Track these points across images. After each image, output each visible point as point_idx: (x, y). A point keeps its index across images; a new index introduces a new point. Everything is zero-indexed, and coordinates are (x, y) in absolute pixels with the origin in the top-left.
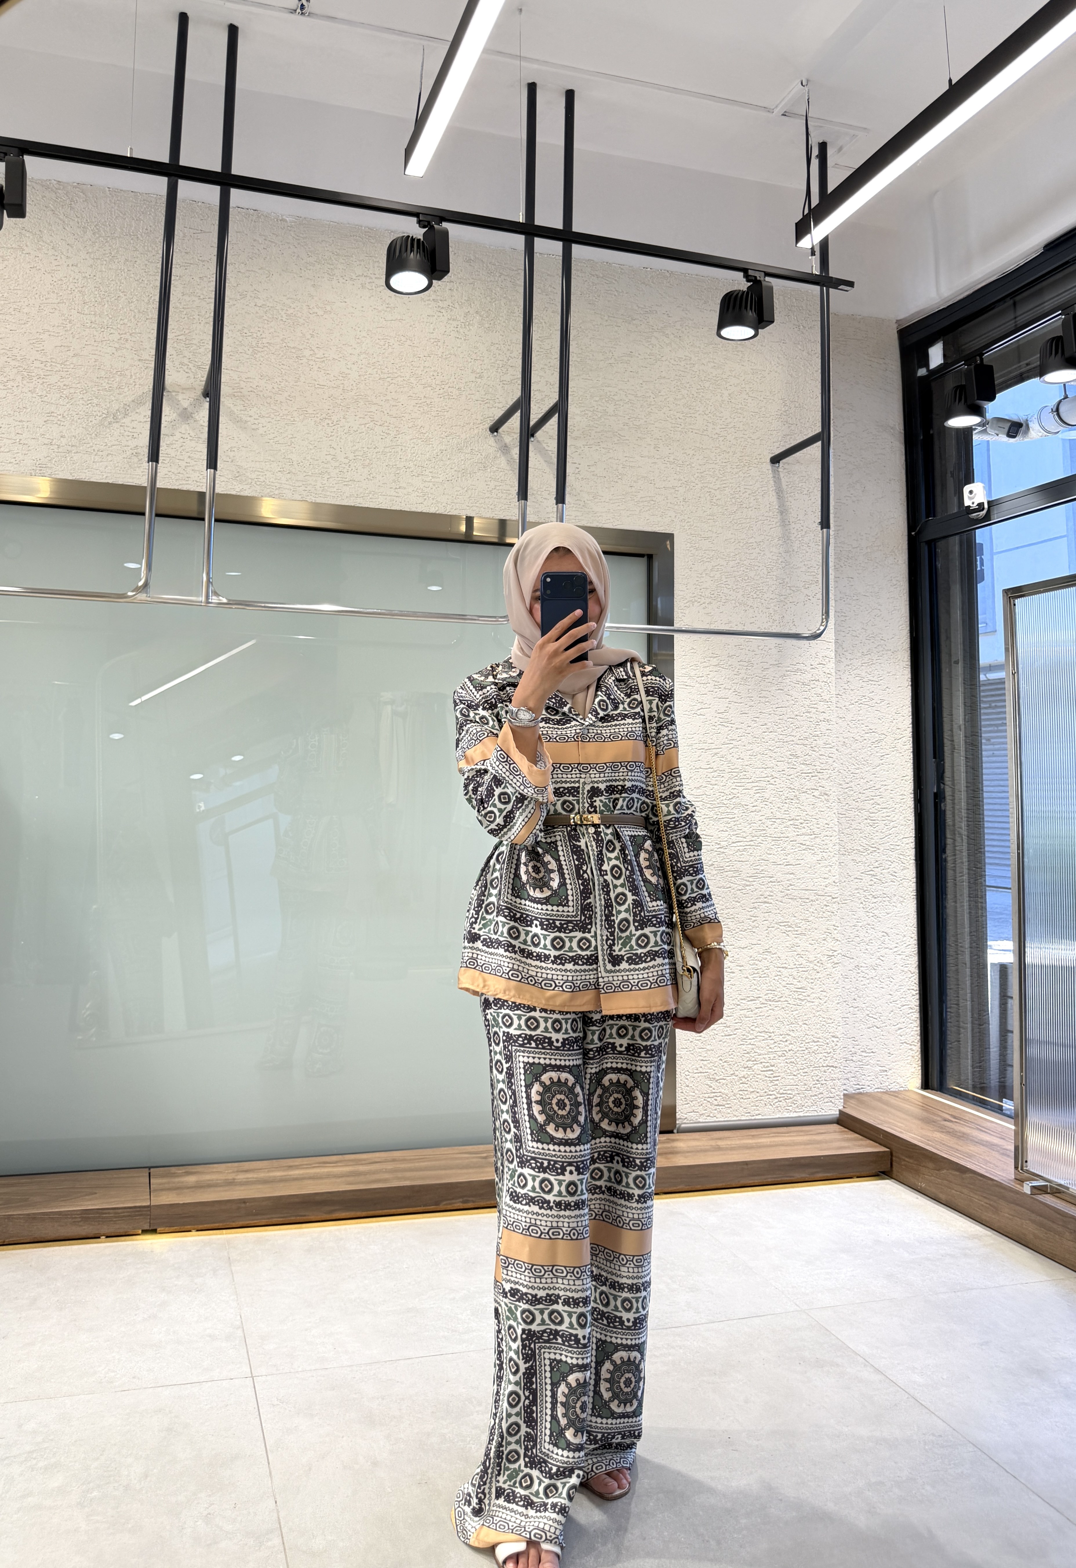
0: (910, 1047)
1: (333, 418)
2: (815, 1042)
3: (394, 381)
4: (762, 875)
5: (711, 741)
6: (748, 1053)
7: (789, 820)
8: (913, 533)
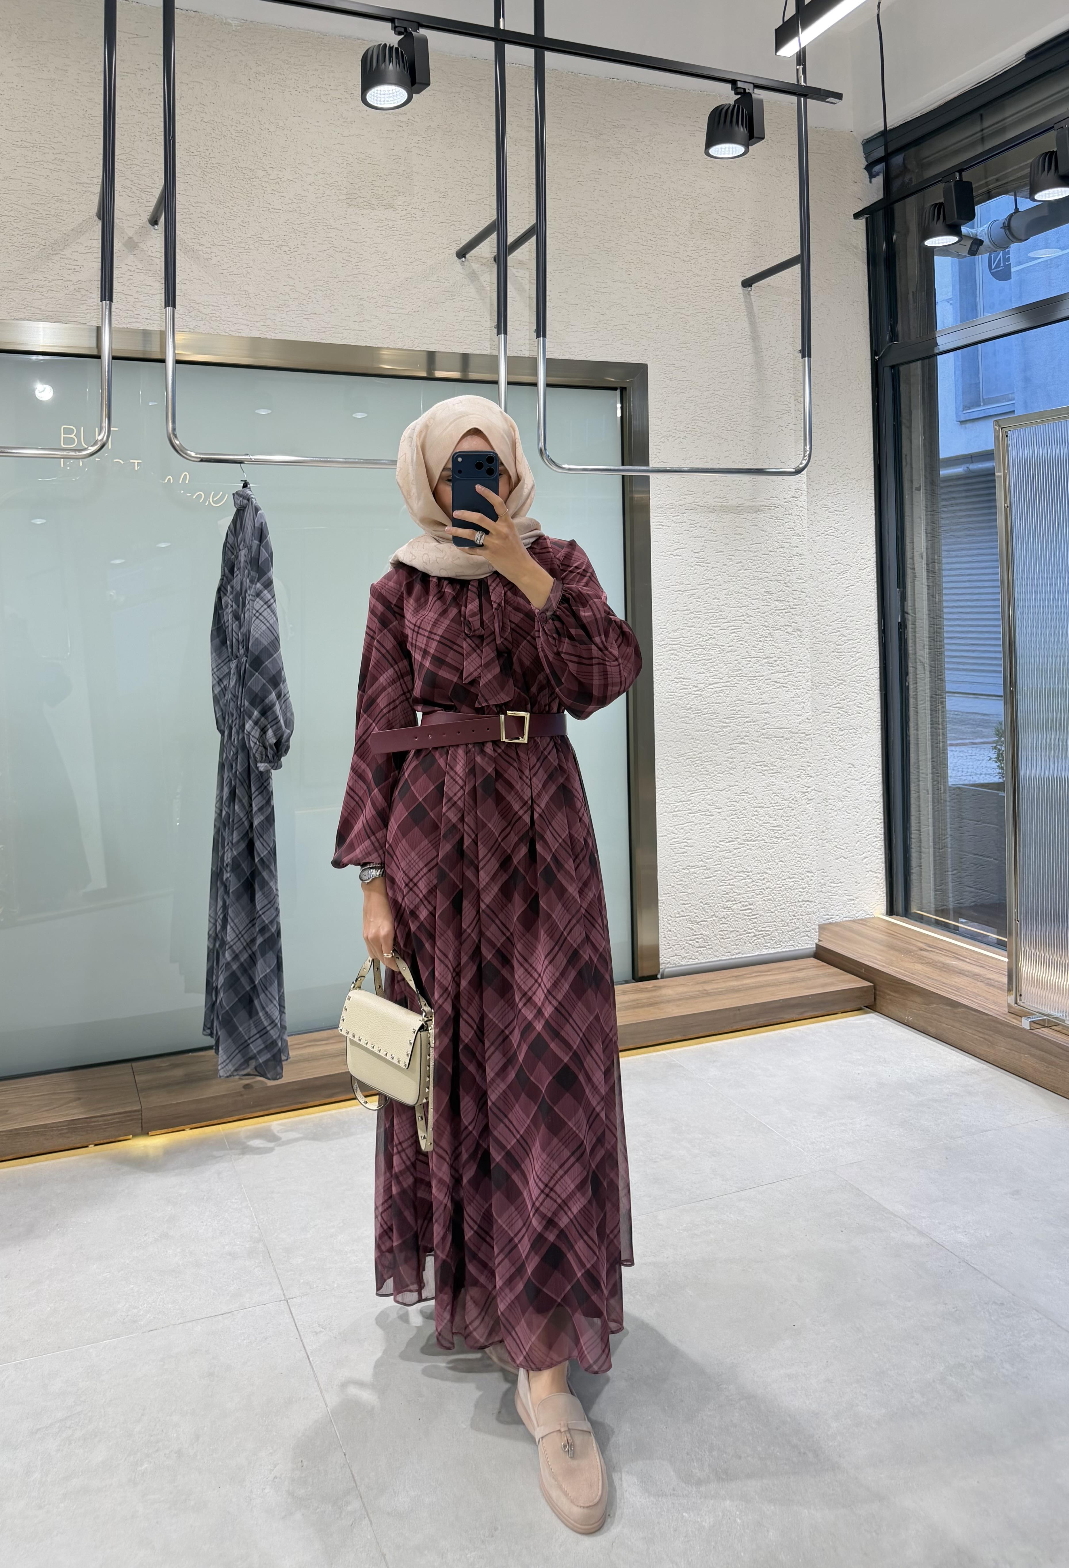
0: (876, 875)
1: (289, 244)
2: (791, 878)
3: (353, 203)
4: (738, 716)
5: (687, 582)
6: (727, 893)
7: (764, 658)
8: (877, 358)
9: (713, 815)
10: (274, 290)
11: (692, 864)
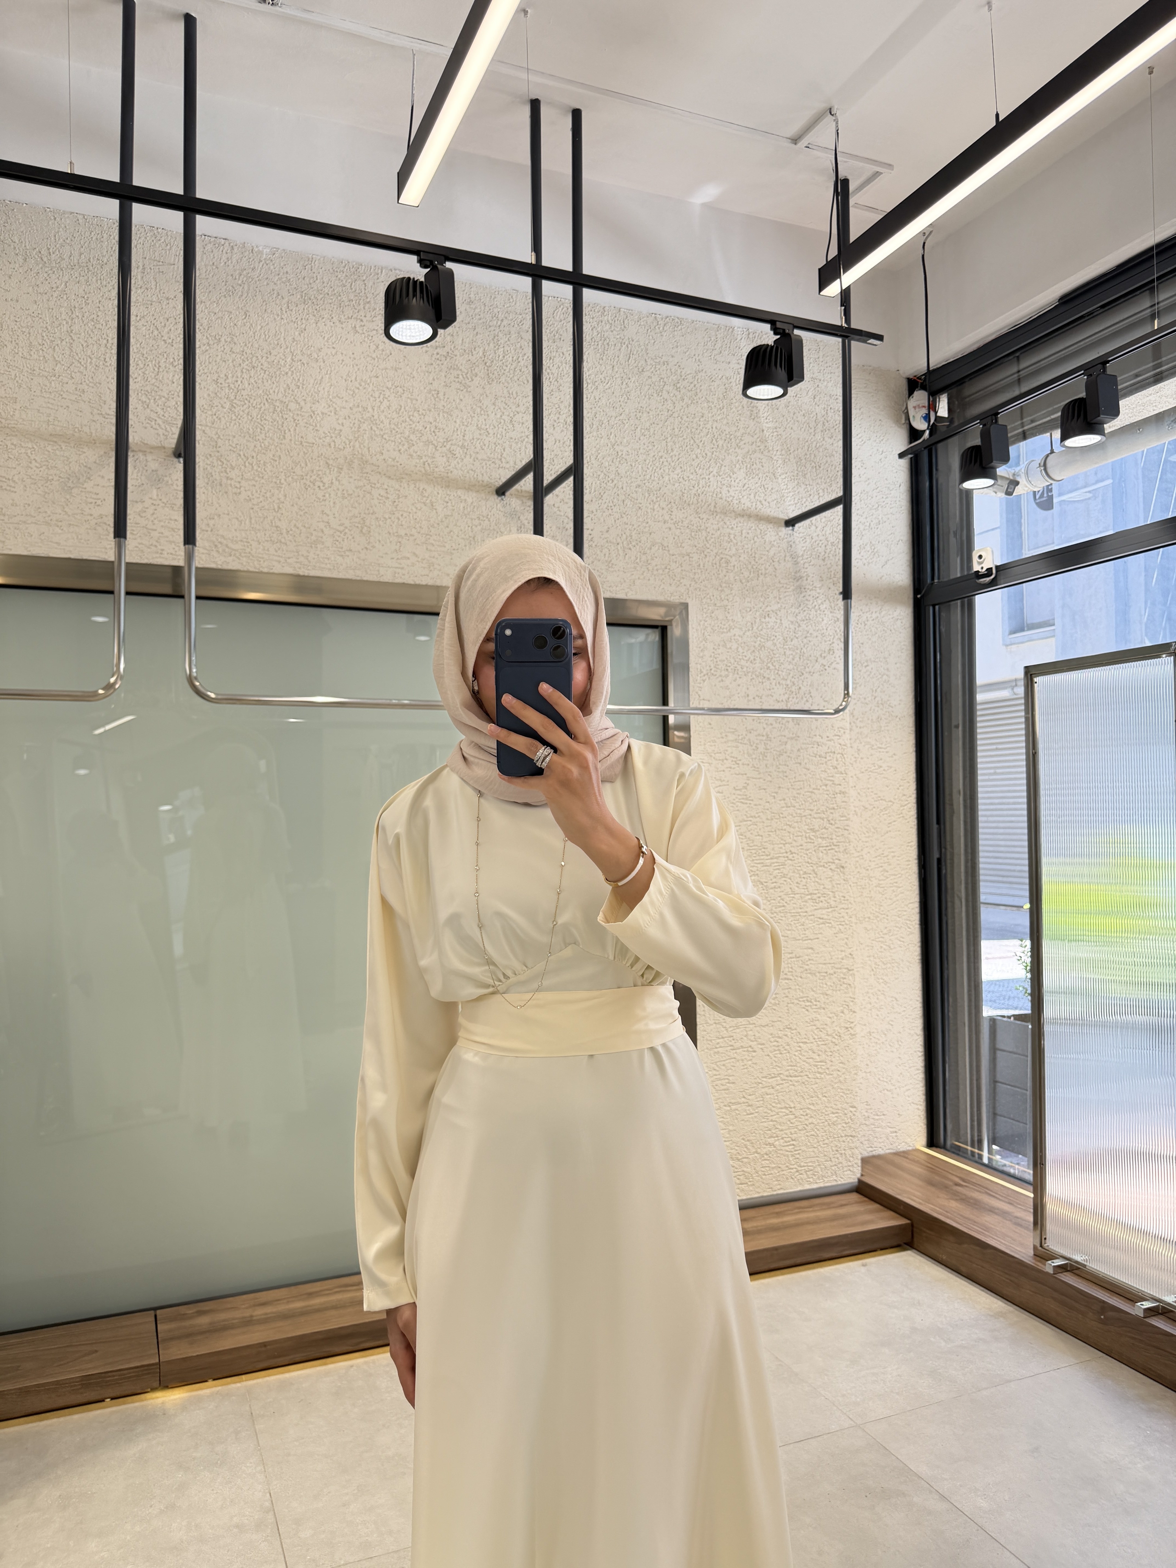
0: (916, 1107)
8: (919, 596)
9: (755, 1051)
10: (306, 525)
11: (733, 1101)
